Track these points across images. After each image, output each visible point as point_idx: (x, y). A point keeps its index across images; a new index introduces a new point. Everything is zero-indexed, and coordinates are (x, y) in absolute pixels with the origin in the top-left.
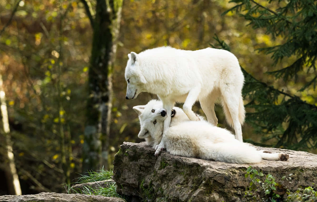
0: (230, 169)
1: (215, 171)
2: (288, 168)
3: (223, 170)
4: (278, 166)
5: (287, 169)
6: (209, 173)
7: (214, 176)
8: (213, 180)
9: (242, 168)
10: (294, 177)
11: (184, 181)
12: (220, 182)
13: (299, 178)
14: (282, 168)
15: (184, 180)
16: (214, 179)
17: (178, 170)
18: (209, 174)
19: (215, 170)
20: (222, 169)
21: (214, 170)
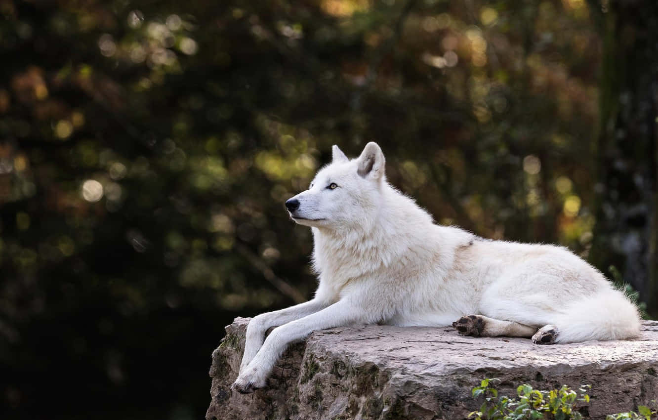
0: (454, 374)
1: (415, 382)
2: (614, 366)
3: (436, 378)
4: (587, 362)
5: (610, 371)
6: (398, 387)
7: (411, 394)
8: (408, 403)
9: (486, 370)
10: (631, 390)
11: (347, 409)
12: (427, 409)
13: (646, 392)
14: (598, 368)
15: (347, 406)
16: (411, 400)
17: (340, 382)
18: (399, 389)
19: (414, 378)
20: (434, 374)
21: (412, 377)
